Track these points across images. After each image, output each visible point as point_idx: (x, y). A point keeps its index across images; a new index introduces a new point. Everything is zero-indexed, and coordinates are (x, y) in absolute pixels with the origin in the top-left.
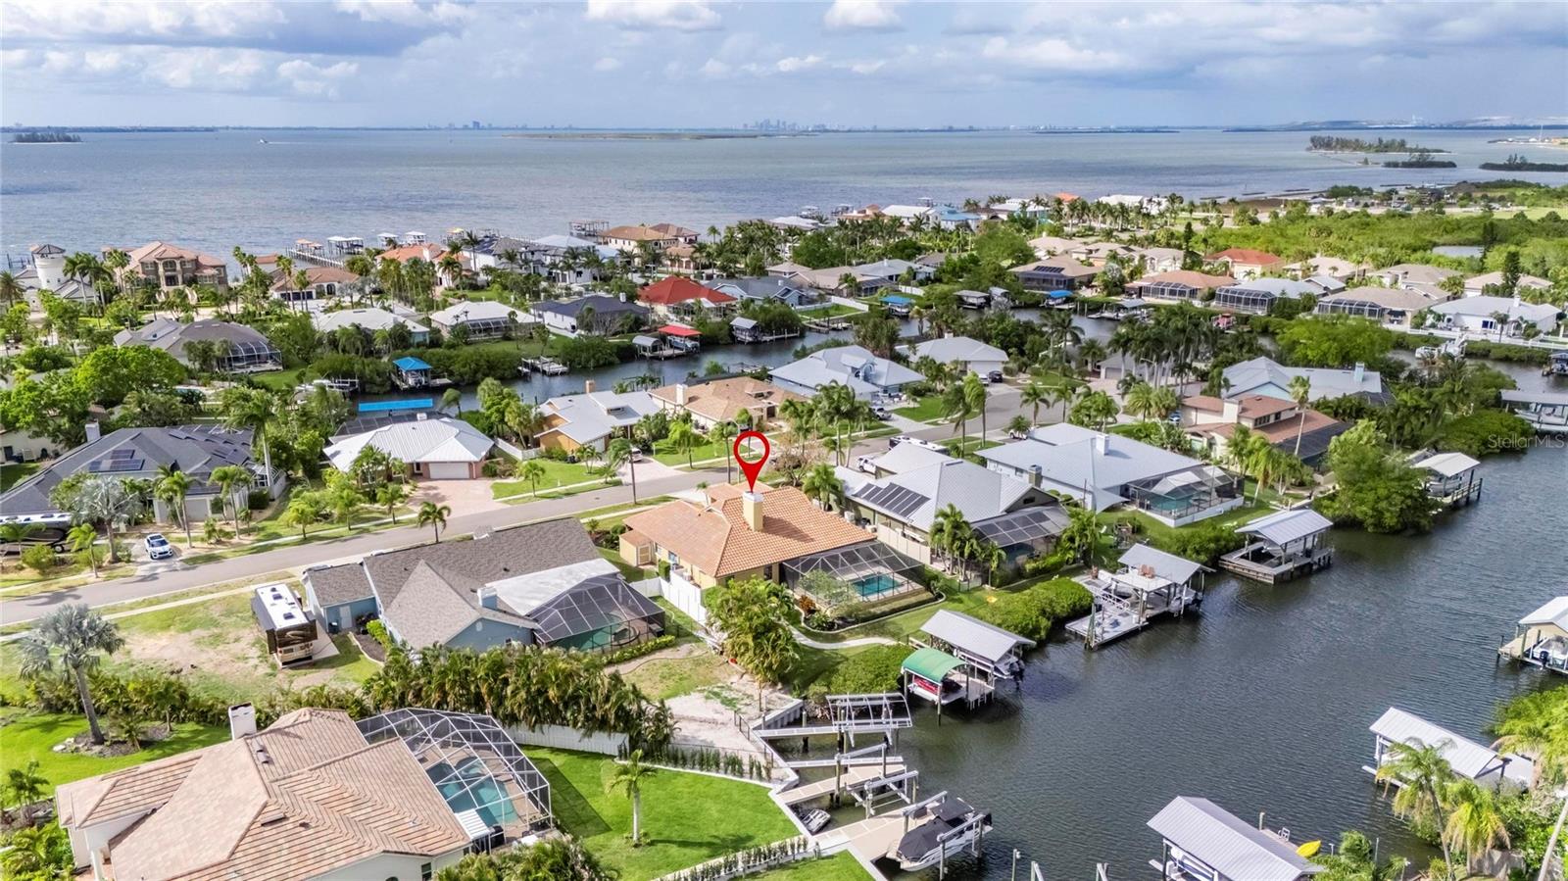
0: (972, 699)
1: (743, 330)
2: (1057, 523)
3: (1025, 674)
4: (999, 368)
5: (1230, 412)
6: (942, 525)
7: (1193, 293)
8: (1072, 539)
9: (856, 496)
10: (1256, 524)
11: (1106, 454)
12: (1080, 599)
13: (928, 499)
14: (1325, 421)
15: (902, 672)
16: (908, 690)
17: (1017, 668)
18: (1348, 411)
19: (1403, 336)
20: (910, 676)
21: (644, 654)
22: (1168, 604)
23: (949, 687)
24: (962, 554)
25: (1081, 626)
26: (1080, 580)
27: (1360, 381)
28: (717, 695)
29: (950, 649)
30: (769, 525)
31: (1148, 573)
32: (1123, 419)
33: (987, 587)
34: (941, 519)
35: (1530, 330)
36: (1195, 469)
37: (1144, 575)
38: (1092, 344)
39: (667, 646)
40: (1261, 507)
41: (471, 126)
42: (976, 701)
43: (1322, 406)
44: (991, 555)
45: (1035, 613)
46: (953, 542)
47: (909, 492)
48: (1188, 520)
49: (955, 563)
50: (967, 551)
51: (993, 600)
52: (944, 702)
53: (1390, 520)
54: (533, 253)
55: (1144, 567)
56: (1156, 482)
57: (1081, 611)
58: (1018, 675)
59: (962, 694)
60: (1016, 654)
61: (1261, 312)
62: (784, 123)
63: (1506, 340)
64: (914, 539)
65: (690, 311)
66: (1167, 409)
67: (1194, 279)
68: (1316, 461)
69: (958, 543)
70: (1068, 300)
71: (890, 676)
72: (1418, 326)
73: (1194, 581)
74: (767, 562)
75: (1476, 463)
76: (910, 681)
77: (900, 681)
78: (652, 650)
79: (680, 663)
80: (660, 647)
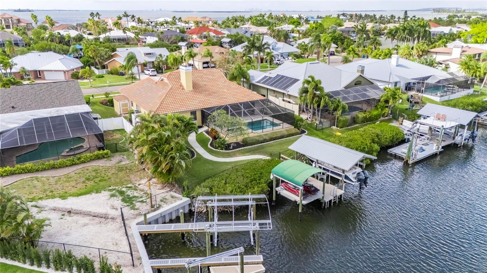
0: (327, 200)
1: (226, 43)
3: (368, 181)
6: (307, 88)
8: (387, 101)
9: (257, 82)
11: (397, 66)
12: (397, 134)
13: (298, 80)
15: (272, 177)
16: (277, 192)
17: (362, 177)
20: (278, 181)
21: (83, 162)
22: (454, 138)
23: (309, 190)
24: (319, 106)
26: (394, 125)
28: (122, 193)
29: (310, 162)
30: (197, 88)
31: (442, 119)
33: (334, 127)
34: (306, 85)
37: (439, 119)
39: (103, 157)
41: (159, 10)
42: (330, 201)
44: (338, 106)
45: (368, 142)
46: (313, 98)
47: (287, 78)
48: (446, 98)
49: (314, 114)
50: (322, 104)
51: (339, 134)
52: (304, 202)
54: (151, 23)
55: (438, 114)
57: (396, 142)
58: (363, 182)
59: (319, 196)
60: (361, 166)
62: (258, 9)
64: (289, 102)
65: (205, 37)
66: (423, 52)
69: (316, 99)
71: (262, 180)
74: (192, 108)
76: (277, 186)
77: (270, 185)
78: (92, 160)
79: (107, 169)
80: (98, 158)
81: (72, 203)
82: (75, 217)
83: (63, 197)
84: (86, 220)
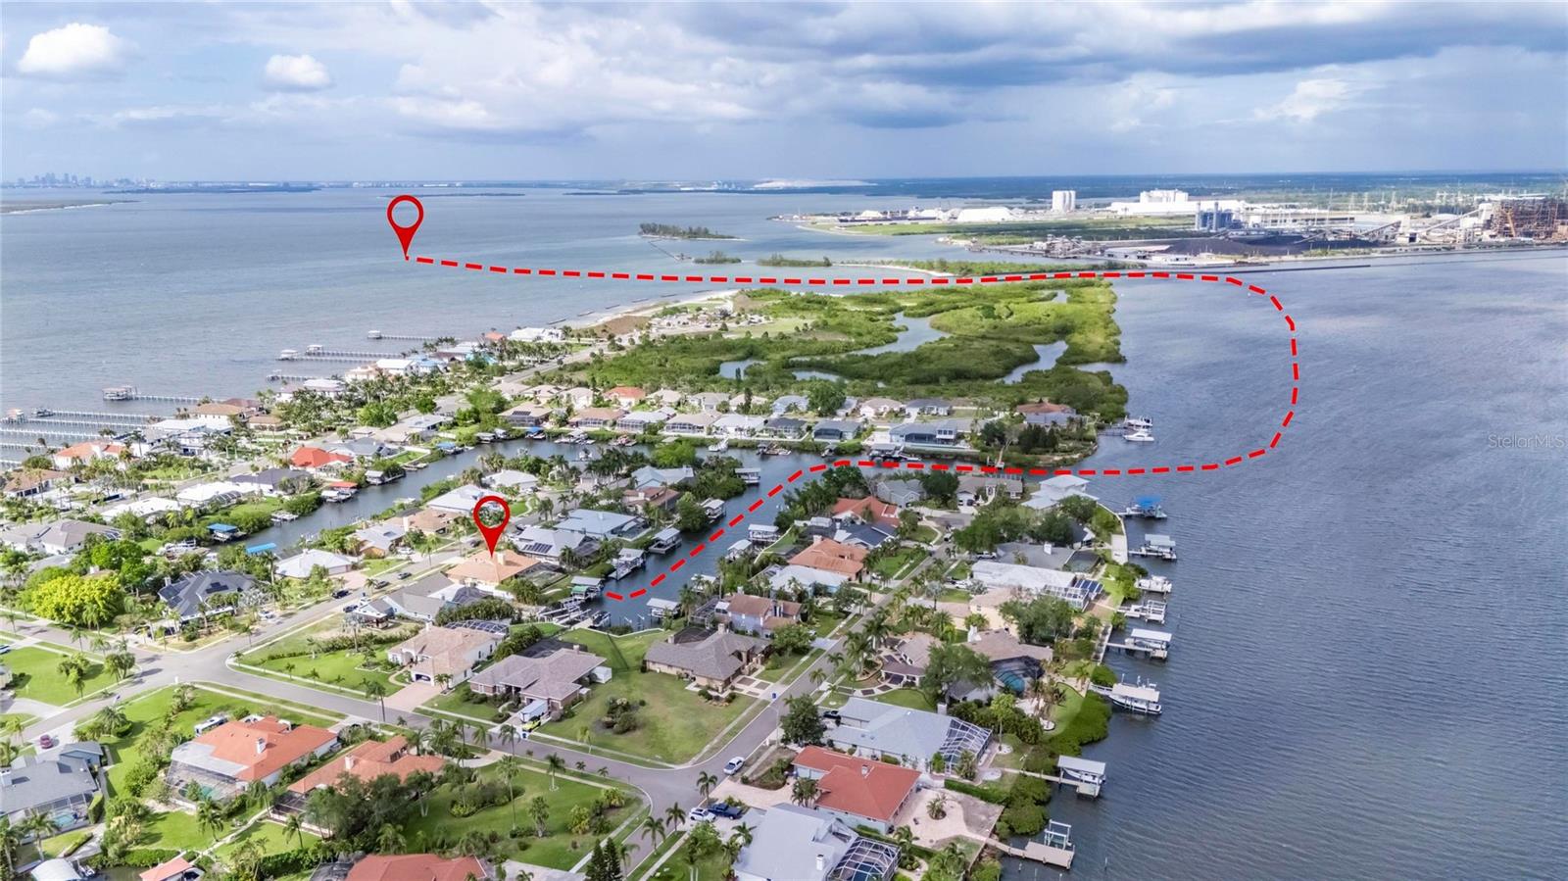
1: (374, 478)
2: (596, 547)
4: (534, 485)
5: (641, 496)
7: (605, 423)
8: (602, 550)
10: (657, 536)
11: (601, 519)
12: (611, 567)
13: (552, 545)
14: (674, 493)
18: (682, 487)
19: (703, 440)
22: (635, 564)
25: (613, 575)
26: (608, 562)
27: (686, 473)
29: (581, 586)
30: (508, 563)
31: (629, 556)
32: (603, 502)
33: (584, 567)
35: (752, 432)
36: (635, 520)
37: (627, 557)
38: (574, 469)
40: (658, 530)
43: (673, 487)
44: (580, 559)
45: (600, 572)
46: (566, 558)
47: (543, 544)
48: (636, 537)
49: (570, 564)
50: (571, 560)
51: (587, 571)
53: (698, 526)
55: (627, 554)
56: (622, 527)
57: (613, 570)
58: (602, 589)
60: (599, 584)
61: (640, 432)
63: (744, 438)
64: (552, 560)
67: (602, 414)
68: (673, 511)
69: (568, 558)
70: (540, 432)
72: (709, 434)
73: (642, 556)
75: (722, 502)
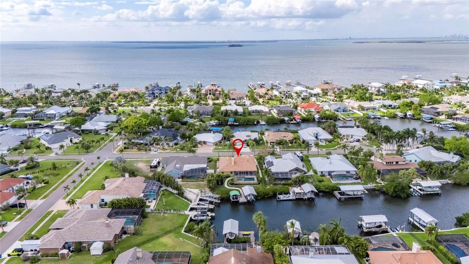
4: (360, 138)
21: (198, 181)
27: (452, 158)
37: (300, 189)
51: (268, 187)
56: (334, 172)
59: (238, 200)
70: (432, 119)
74: (231, 171)
78: (200, 181)
79: (202, 184)
80: (202, 181)
81: (192, 190)
82: (191, 193)
83: (191, 188)
84: (192, 193)
